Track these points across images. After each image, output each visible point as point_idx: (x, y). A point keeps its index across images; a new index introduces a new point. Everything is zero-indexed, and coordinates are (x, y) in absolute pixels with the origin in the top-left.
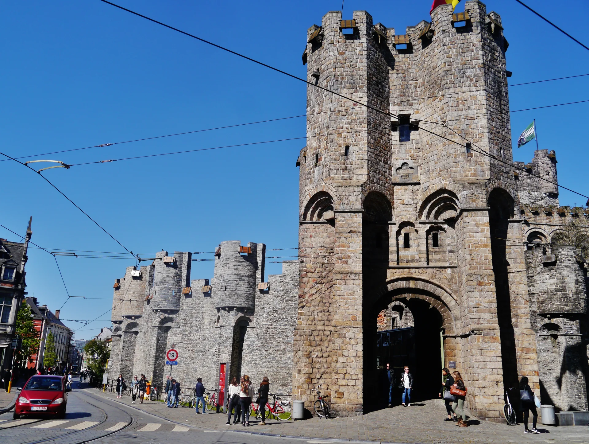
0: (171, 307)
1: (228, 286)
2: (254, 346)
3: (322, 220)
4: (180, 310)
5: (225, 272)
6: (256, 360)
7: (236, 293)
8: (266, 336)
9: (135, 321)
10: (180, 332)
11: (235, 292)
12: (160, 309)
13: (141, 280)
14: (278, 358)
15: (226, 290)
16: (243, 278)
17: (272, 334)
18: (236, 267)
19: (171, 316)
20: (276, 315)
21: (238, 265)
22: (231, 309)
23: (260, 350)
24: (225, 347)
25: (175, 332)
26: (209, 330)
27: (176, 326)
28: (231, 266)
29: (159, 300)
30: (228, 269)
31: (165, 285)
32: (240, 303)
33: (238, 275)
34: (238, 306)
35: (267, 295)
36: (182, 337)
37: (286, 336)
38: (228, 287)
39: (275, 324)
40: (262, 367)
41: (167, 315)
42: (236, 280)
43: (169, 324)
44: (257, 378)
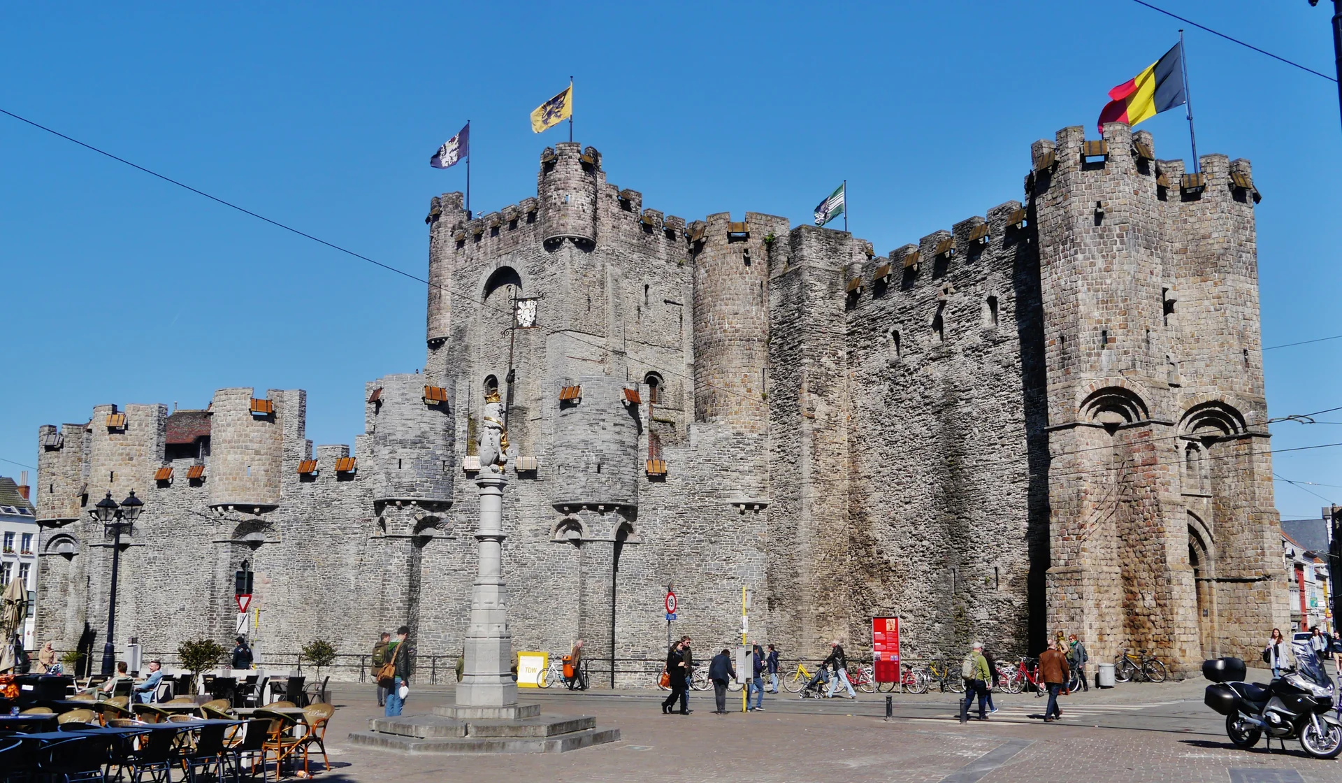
0: (439, 496)
1: (604, 463)
2: (640, 579)
3: (1095, 422)
4: (455, 503)
5: (597, 437)
6: (645, 605)
7: (619, 479)
8: (663, 559)
9: (259, 518)
10: (455, 549)
11: (618, 476)
12: (417, 498)
13: (273, 422)
14: (688, 600)
15: (599, 472)
16: (628, 449)
17: (675, 557)
18: (617, 428)
19: (437, 515)
20: (681, 522)
21: (621, 425)
22: (609, 508)
23: (652, 586)
24: (597, 581)
25: (441, 547)
26: (534, 547)
27: (444, 536)
28: (609, 425)
29: (414, 480)
30: (602, 431)
31: (428, 448)
32: (626, 498)
33: (622, 443)
34: (622, 503)
35: (662, 484)
36: (463, 559)
37: (702, 561)
38: (605, 466)
39: (679, 539)
40: (658, 617)
41: (428, 514)
42: (619, 453)
43: (428, 531)
44: (648, 636)
